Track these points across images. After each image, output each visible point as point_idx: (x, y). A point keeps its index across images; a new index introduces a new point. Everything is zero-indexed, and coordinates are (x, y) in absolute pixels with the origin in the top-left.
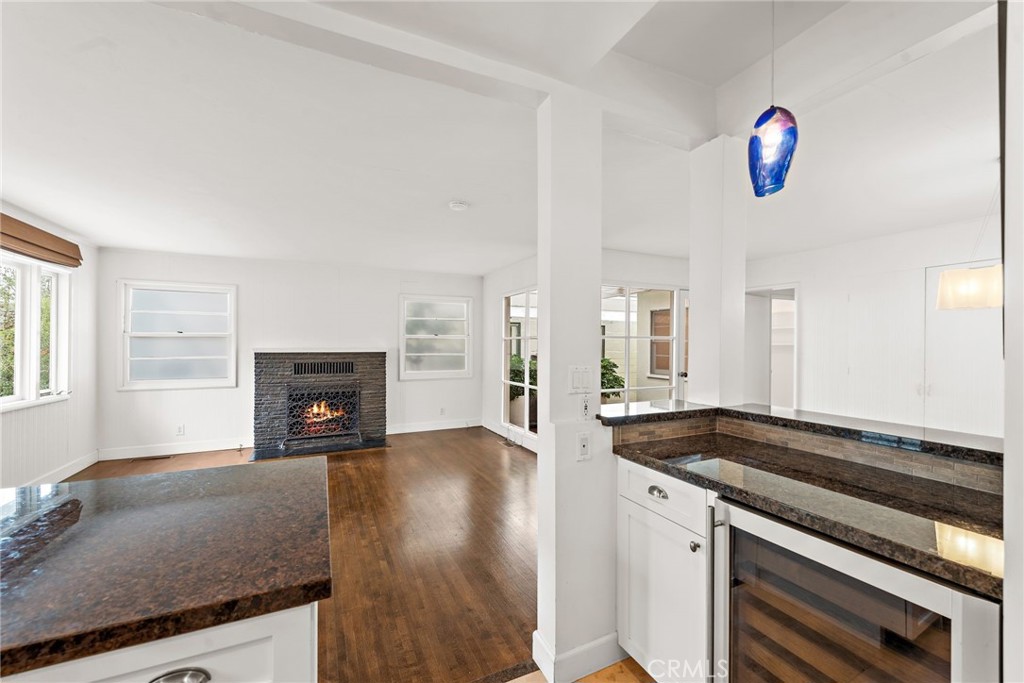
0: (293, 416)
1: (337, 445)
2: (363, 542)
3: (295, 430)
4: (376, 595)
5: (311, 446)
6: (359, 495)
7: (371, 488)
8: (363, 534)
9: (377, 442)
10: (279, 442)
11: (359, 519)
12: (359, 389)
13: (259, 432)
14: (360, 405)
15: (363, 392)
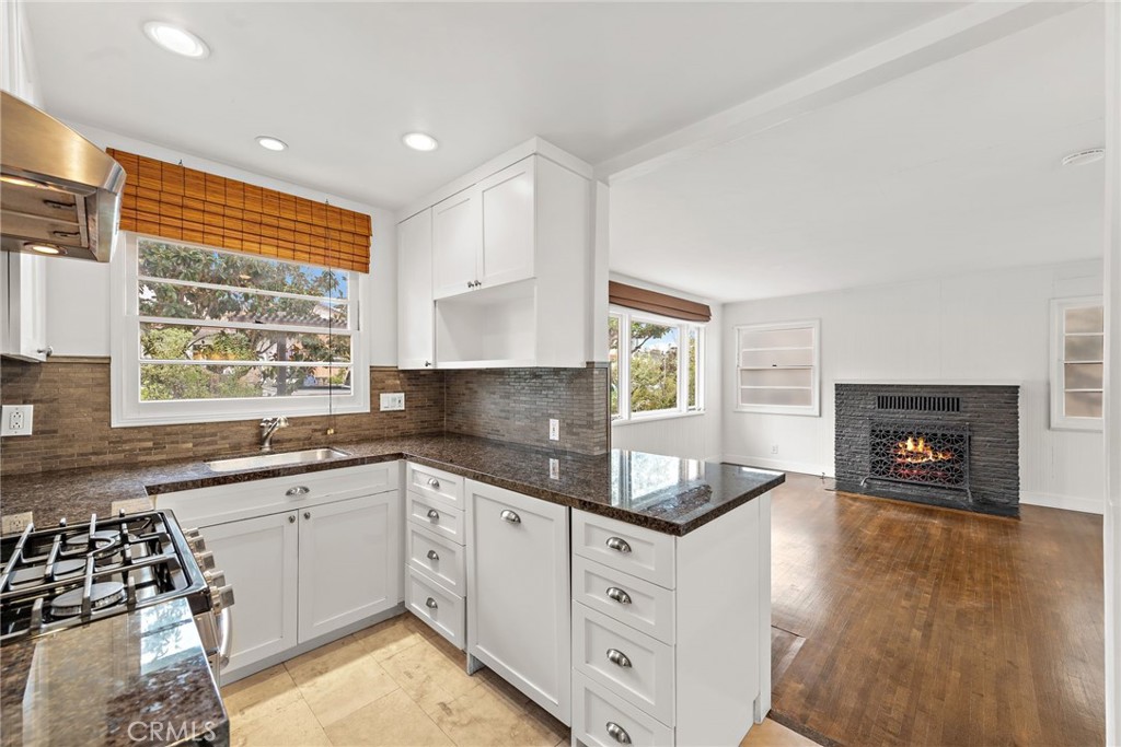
0: (877, 454)
1: (934, 498)
2: (904, 603)
3: (878, 469)
4: (889, 654)
5: (898, 491)
6: (929, 558)
7: (951, 555)
8: (908, 596)
9: (1002, 508)
10: (861, 478)
11: (913, 580)
12: (968, 433)
13: (840, 463)
14: (970, 454)
15: (975, 438)
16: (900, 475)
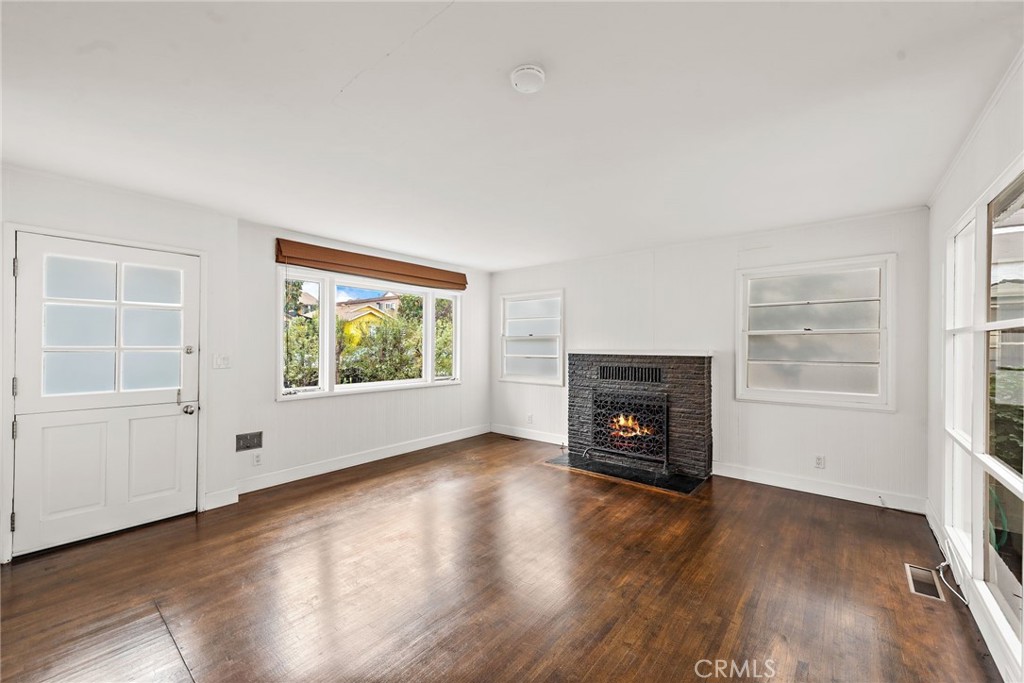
0: (598, 424)
3: (598, 440)
12: (667, 404)
13: (572, 434)
14: (668, 426)
15: (673, 409)
16: (615, 446)
